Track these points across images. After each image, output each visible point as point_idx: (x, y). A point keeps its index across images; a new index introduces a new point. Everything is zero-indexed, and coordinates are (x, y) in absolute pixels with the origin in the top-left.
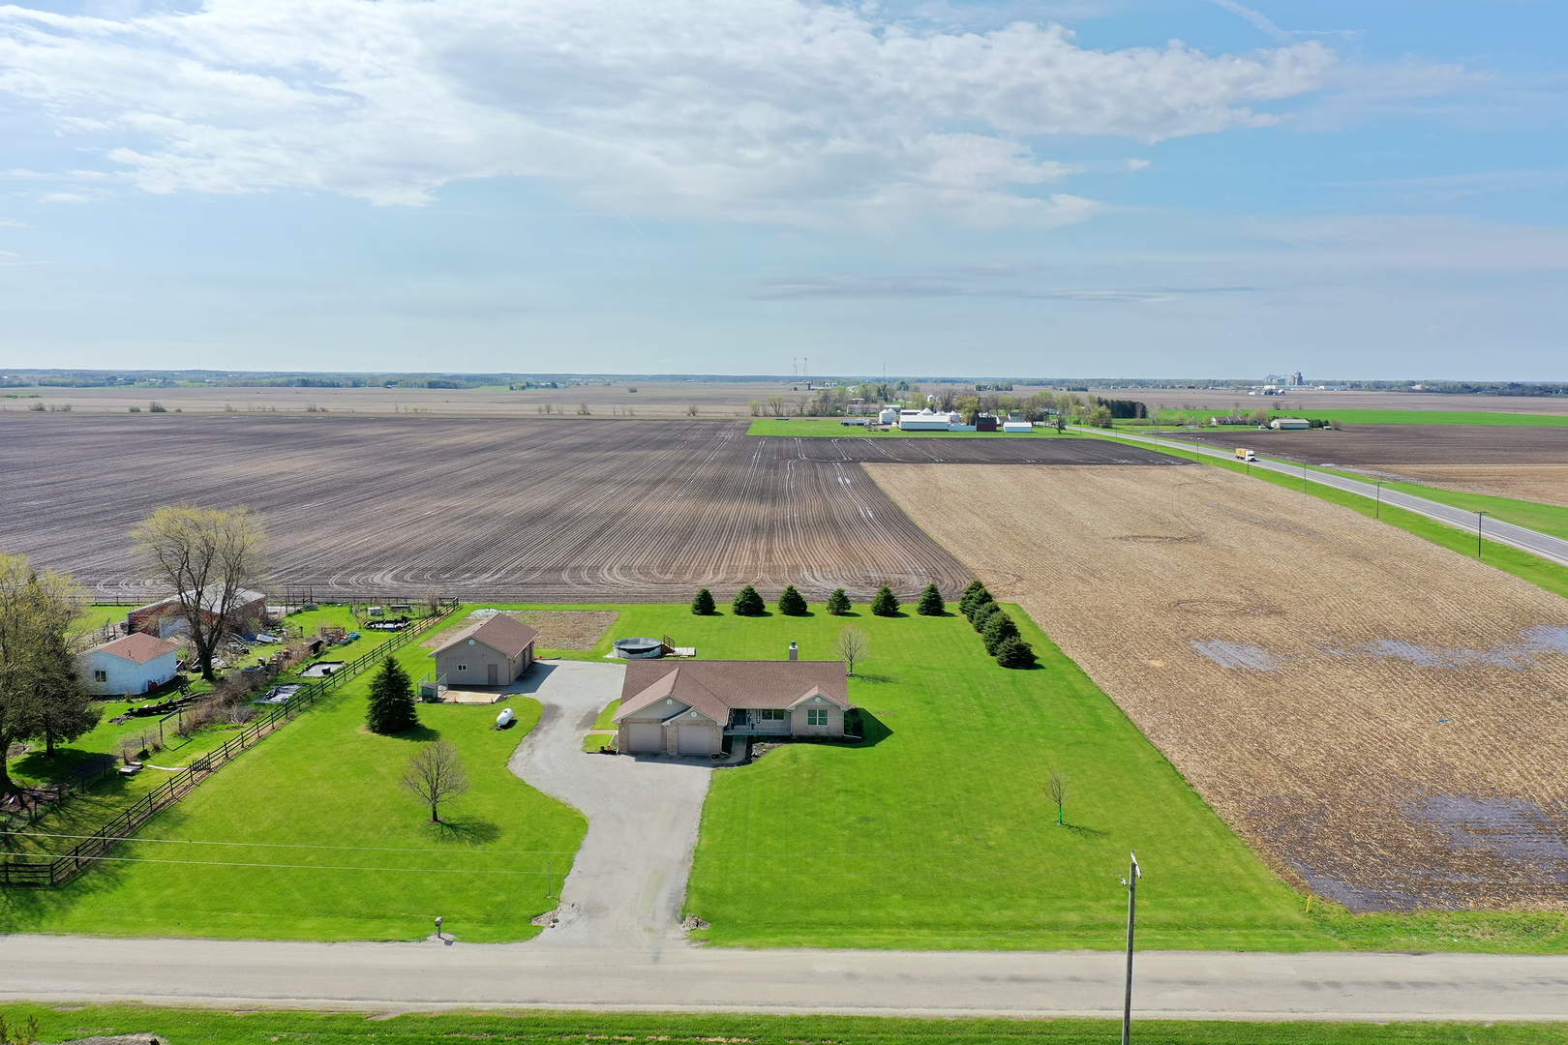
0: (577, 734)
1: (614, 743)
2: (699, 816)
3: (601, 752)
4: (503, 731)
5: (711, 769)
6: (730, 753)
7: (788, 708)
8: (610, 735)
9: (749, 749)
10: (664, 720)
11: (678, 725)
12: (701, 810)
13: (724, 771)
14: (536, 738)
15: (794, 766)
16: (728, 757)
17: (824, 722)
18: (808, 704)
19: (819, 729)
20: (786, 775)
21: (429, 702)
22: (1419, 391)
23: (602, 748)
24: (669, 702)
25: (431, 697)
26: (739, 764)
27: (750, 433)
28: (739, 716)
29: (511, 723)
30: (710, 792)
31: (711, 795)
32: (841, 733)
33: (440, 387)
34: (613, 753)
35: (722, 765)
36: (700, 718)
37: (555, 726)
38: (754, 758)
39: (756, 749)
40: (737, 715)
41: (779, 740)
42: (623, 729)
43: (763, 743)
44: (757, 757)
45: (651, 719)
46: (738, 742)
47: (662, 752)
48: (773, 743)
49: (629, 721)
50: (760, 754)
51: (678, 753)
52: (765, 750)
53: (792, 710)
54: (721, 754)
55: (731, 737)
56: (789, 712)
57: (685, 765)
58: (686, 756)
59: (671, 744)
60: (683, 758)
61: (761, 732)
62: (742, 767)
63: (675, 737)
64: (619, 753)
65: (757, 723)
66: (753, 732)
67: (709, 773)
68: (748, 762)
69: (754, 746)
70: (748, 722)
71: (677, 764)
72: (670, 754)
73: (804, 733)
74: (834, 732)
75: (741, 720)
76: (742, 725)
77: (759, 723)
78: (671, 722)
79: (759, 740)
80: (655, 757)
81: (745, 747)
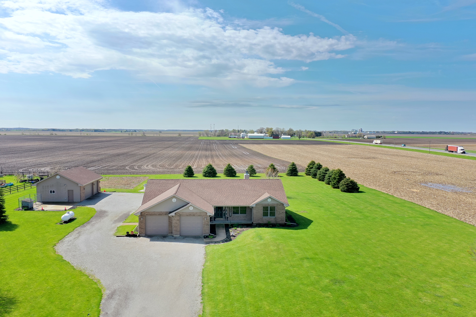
0: (114, 225)
1: (136, 230)
2: (200, 283)
3: (127, 236)
4: (64, 225)
5: (204, 245)
6: (215, 234)
7: (251, 205)
8: (134, 225)
9: (227, 232)
10: (170, 212)
11: (180, 216)
12: (200, 278)
13: (213, 247)
14: (85, 228)
15: (262, 242)
16: (215, 237)
17: (272, 214)
18: (262, 203)
19: (270, 219)
20: (258, 248)
21: (25, 210)
22: (396, 133)
23: (128, 233)
24: (174, 200)
25: (28, 207)
26: (223, 241)
27: (199, 139)
28: (219, 211)
29: (71, 220)
30: (206, 262)
31: (207, 264)
32: (284, 222)
33: (98, 132)
34: (135, 236)
35: (212, 242)
36: (195, 211)
37: (100, 221)
38: (232, 237)
39: (232, 232)
40: (218, 211)
41: (245, 226)
42: (142, 219)
43: (236, 228)
44: (234, 236)
45: (161, 212)
46: (219, 228)
47: (169, 234)
48: (242, 228)
49: (146, 214)
50: (236, 234)
51: (180, 236)
52: (238, 232)
53: (253, 207)
54: (210, 235)
55: (215, 225)
56: (250, 209)
57: (185, 243)
58: (186, 237)
59: (175, 229)
60: (184, 238)
61: (233, 222)
62: (226, 243)
63: (178, 224)
64: (139, 236)
65: (230, 216)
66: (228, 221)
67: (203, 248)
68: (229, 239)
69: (230, 230)
70: (224, 216)
71: (180, 242)
72: (174, 236)
73: (261, 222)
74: (279, 221)
75: (221, 214)
76: (222, 217)
77: (231, 216)
78: (175, 214)
79: (232, 226)
80: (164, 238)
81: (225, 231)
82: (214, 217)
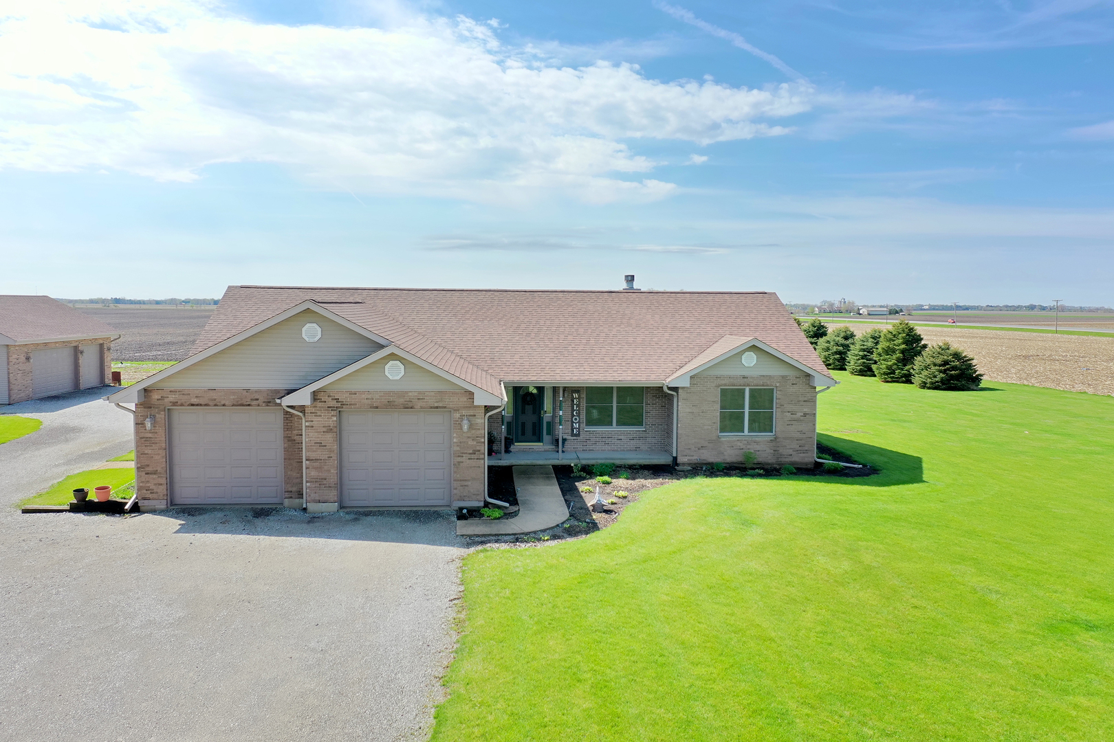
3: (74, 509)
5: (455, 552)
6: (514, 502)
7: (670, 381)
9: (570, 492)
10: (289, 390)
11: (339, 409)
16: (515, 514)
17: (763, 422)
18: (717, 373)
19: (758, 445)
22: (927, 309)
23: (80, 493)
24: (311, 332)
26: (557, 533)
32: (812, 457)
34: (113, 508)
35: (497, 538)
36: (415, 384)
38: (600, 515)
39: (592, 492)
40: (523, 412)
41: (646, 472)
42: (148, 425)
43: (606, 478)
44: (608, 512)
45: (248, 390)
46: (529, 478)
47: (287, 502)
48: (634, 479)
49: (172, 398)
50: (613, 503)
51: (342, 507)
52: (622, 493)
53: (675, 389)
54: (487, 505)
55: (509, 469)
56: (664, 396)
57: (360, 539)
58: (367, 514)
59: (314, 473)
60: (356, 520)
61: (587, 458)
62: (571, 542)
63: (331, 451)
64: (136, 509)
65: (573, 435)
66: (567, 455)
67: (452, 566)
68: (584, 524)
69: (582, 487)
70: (549, 433)
71: (329, 537)
72: (312, 507)
73: (710, 456)
74: (791, 452)
75: (534, 424)
76: (539, 440)
77: (578, 435)
78: (315, 396)
79: (589, 472)
80: (256, 520)
81: (556, 489)
82: (506, 438)
